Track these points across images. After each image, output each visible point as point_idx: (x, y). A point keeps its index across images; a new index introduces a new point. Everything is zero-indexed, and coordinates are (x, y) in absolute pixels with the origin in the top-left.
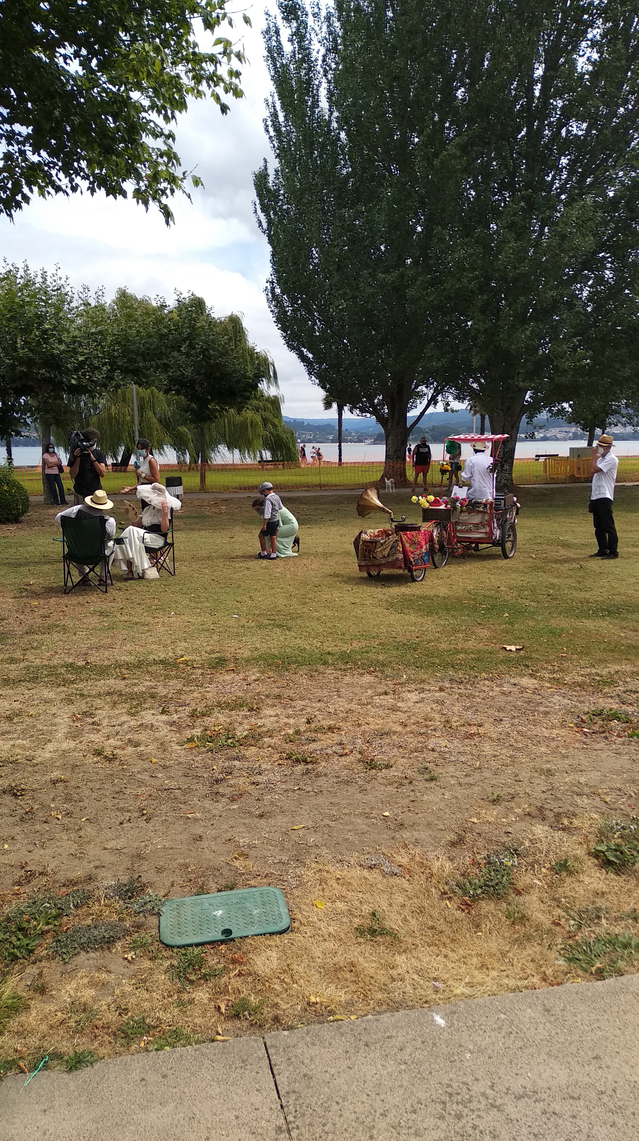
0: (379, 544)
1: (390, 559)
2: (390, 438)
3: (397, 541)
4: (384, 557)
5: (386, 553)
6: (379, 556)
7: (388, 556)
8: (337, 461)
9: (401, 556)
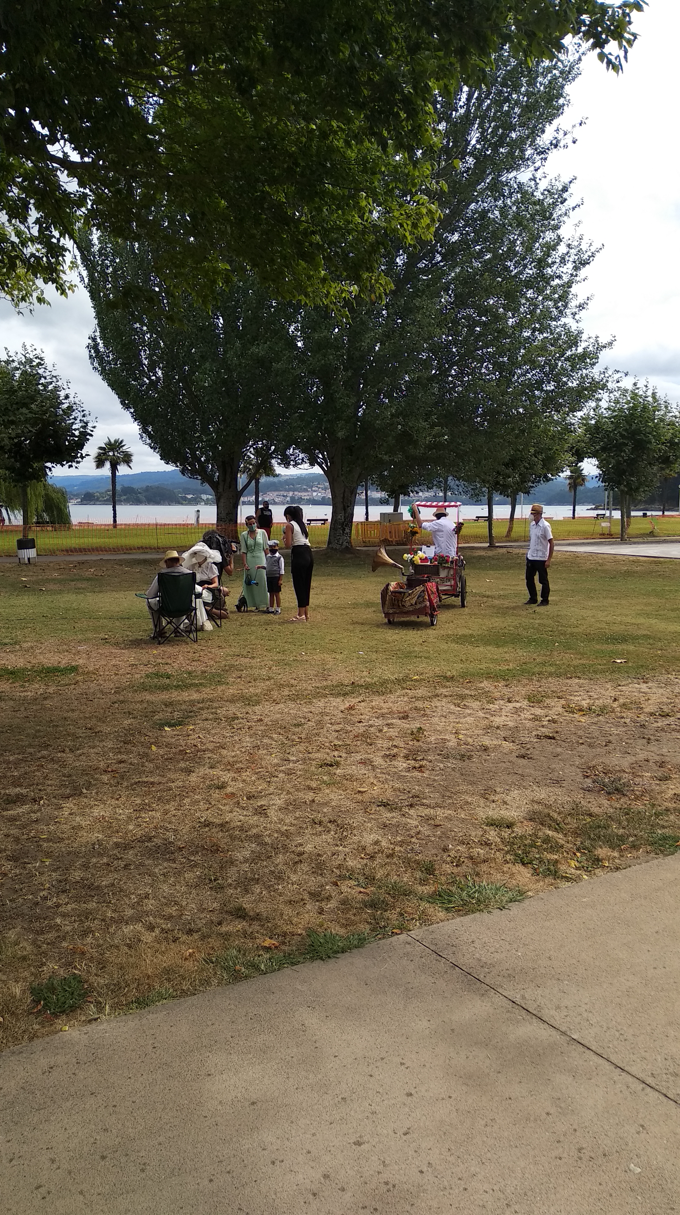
0: (407, 594)
1: (418, 606)
2: (222, 500)
3: (423, 591)
4: (412, 605)
5: (413, 601)
6: (408, 604)
7: (416, 604)
8: (112, 523)
9: (428, 604)
